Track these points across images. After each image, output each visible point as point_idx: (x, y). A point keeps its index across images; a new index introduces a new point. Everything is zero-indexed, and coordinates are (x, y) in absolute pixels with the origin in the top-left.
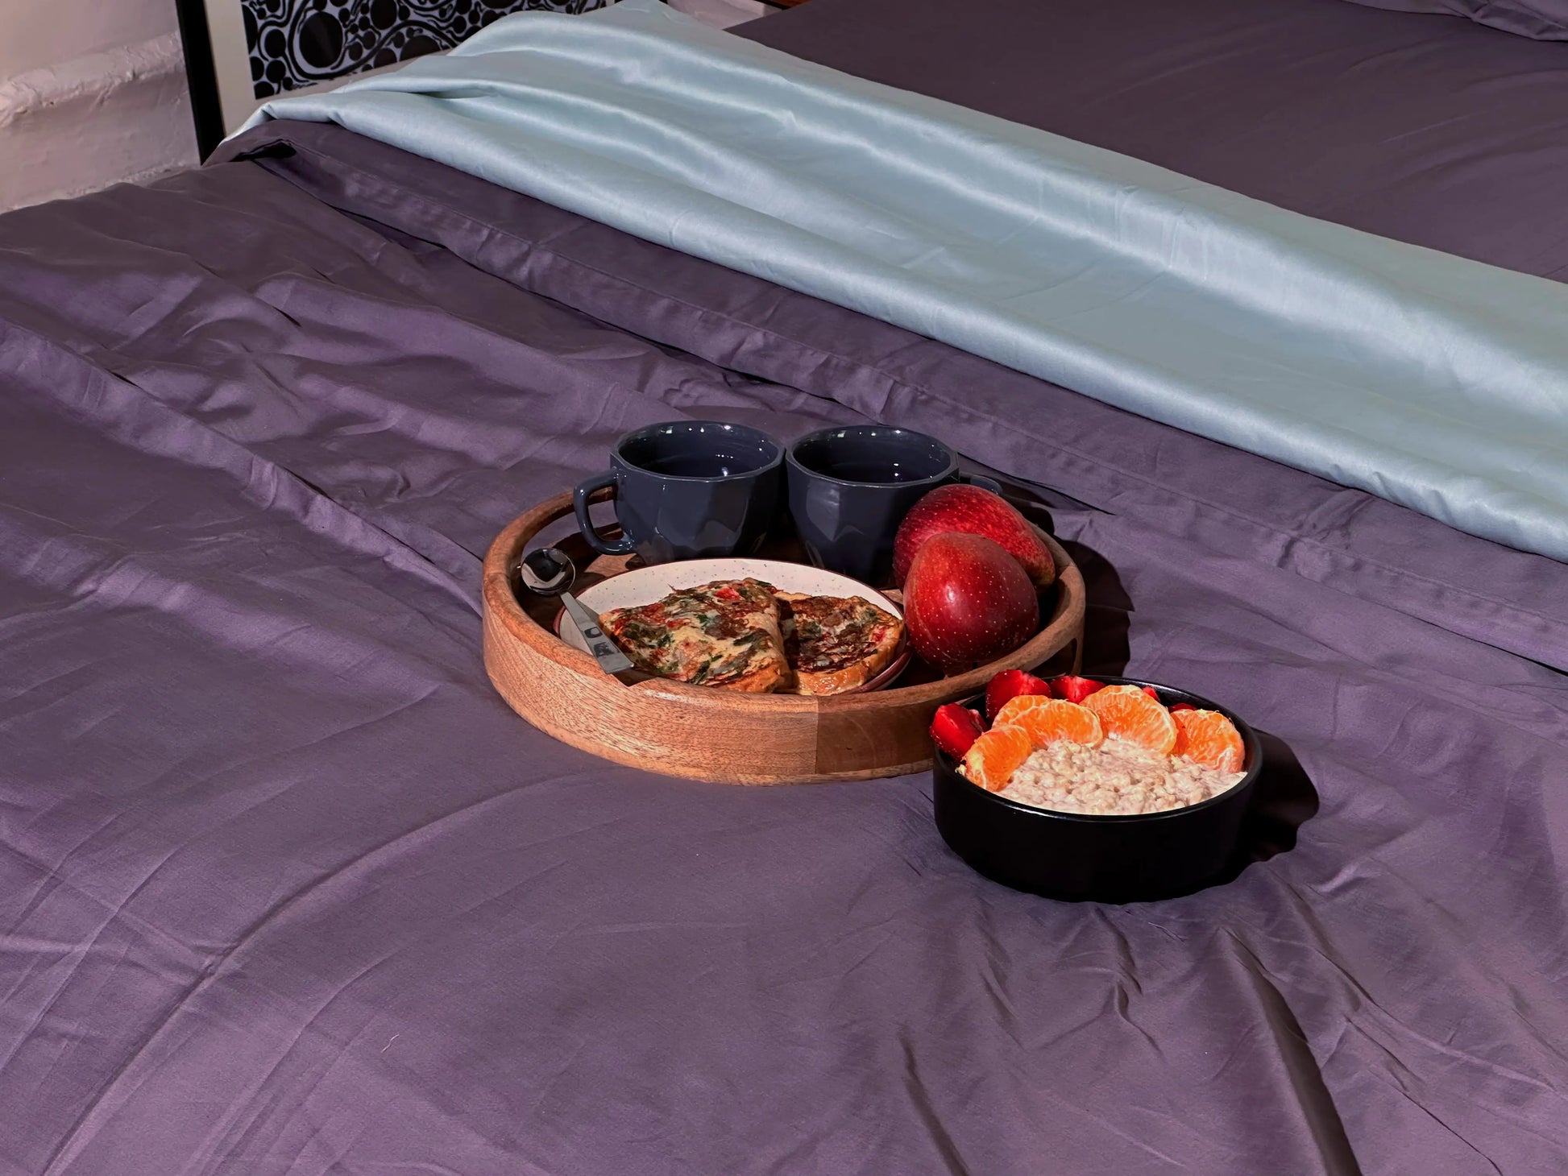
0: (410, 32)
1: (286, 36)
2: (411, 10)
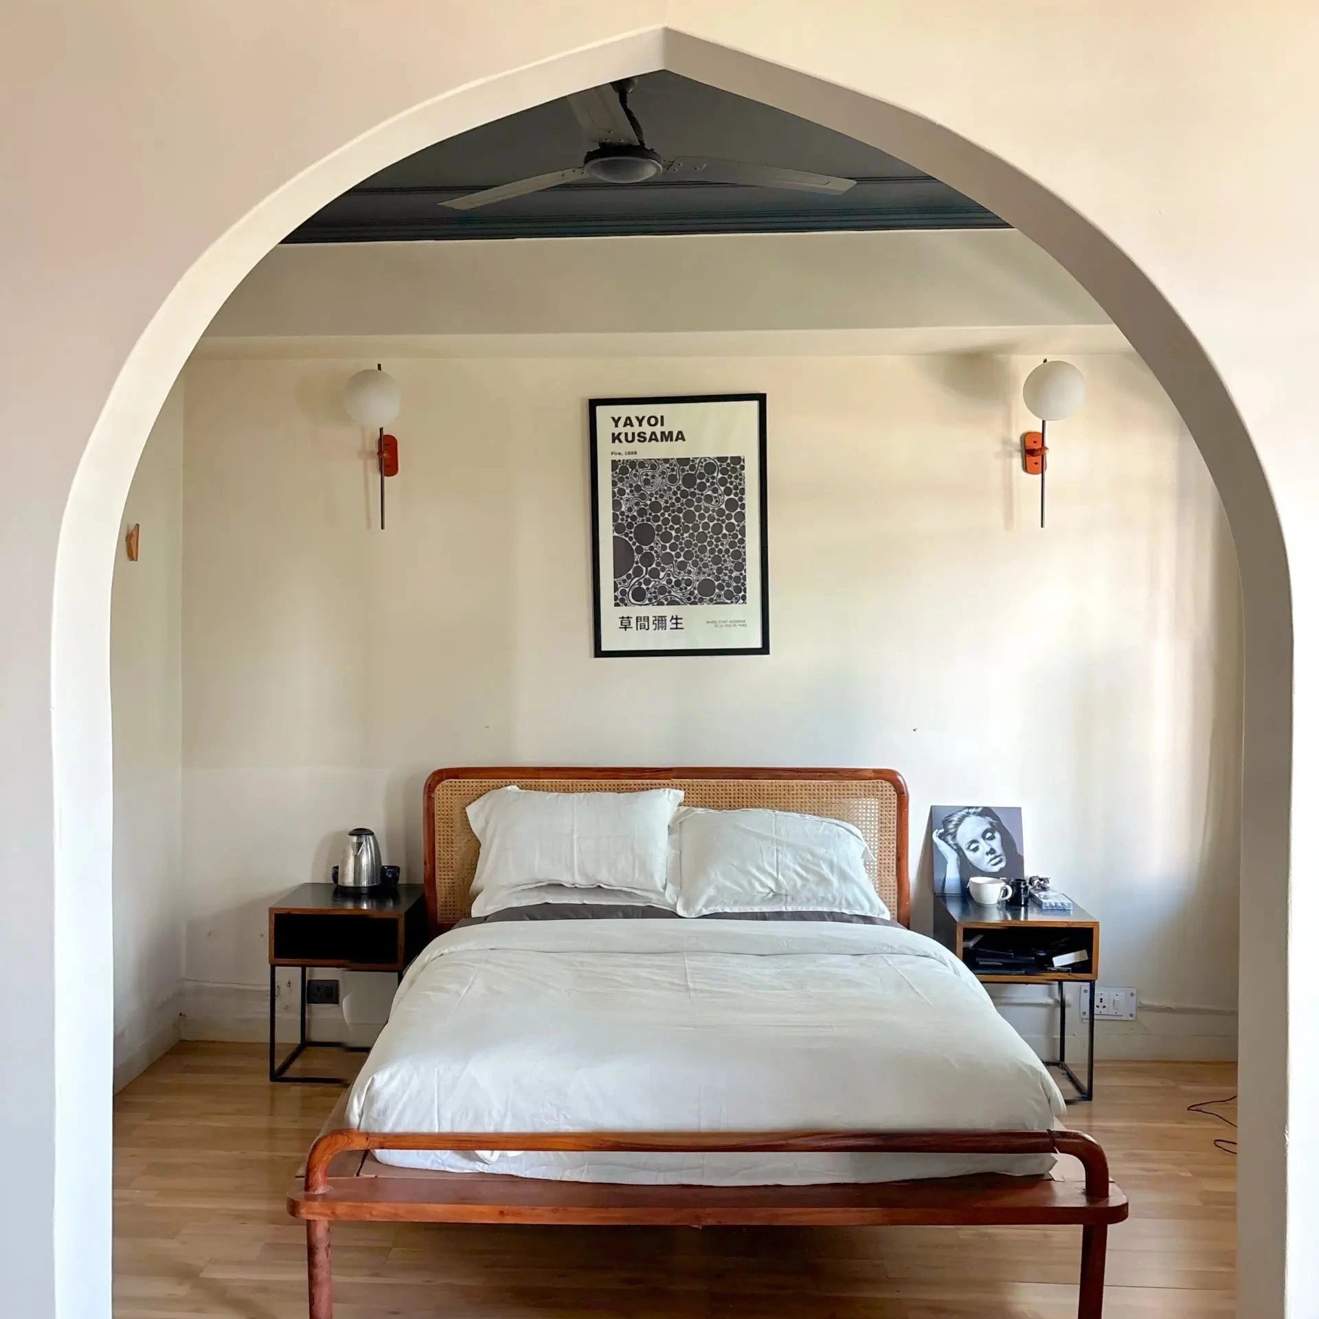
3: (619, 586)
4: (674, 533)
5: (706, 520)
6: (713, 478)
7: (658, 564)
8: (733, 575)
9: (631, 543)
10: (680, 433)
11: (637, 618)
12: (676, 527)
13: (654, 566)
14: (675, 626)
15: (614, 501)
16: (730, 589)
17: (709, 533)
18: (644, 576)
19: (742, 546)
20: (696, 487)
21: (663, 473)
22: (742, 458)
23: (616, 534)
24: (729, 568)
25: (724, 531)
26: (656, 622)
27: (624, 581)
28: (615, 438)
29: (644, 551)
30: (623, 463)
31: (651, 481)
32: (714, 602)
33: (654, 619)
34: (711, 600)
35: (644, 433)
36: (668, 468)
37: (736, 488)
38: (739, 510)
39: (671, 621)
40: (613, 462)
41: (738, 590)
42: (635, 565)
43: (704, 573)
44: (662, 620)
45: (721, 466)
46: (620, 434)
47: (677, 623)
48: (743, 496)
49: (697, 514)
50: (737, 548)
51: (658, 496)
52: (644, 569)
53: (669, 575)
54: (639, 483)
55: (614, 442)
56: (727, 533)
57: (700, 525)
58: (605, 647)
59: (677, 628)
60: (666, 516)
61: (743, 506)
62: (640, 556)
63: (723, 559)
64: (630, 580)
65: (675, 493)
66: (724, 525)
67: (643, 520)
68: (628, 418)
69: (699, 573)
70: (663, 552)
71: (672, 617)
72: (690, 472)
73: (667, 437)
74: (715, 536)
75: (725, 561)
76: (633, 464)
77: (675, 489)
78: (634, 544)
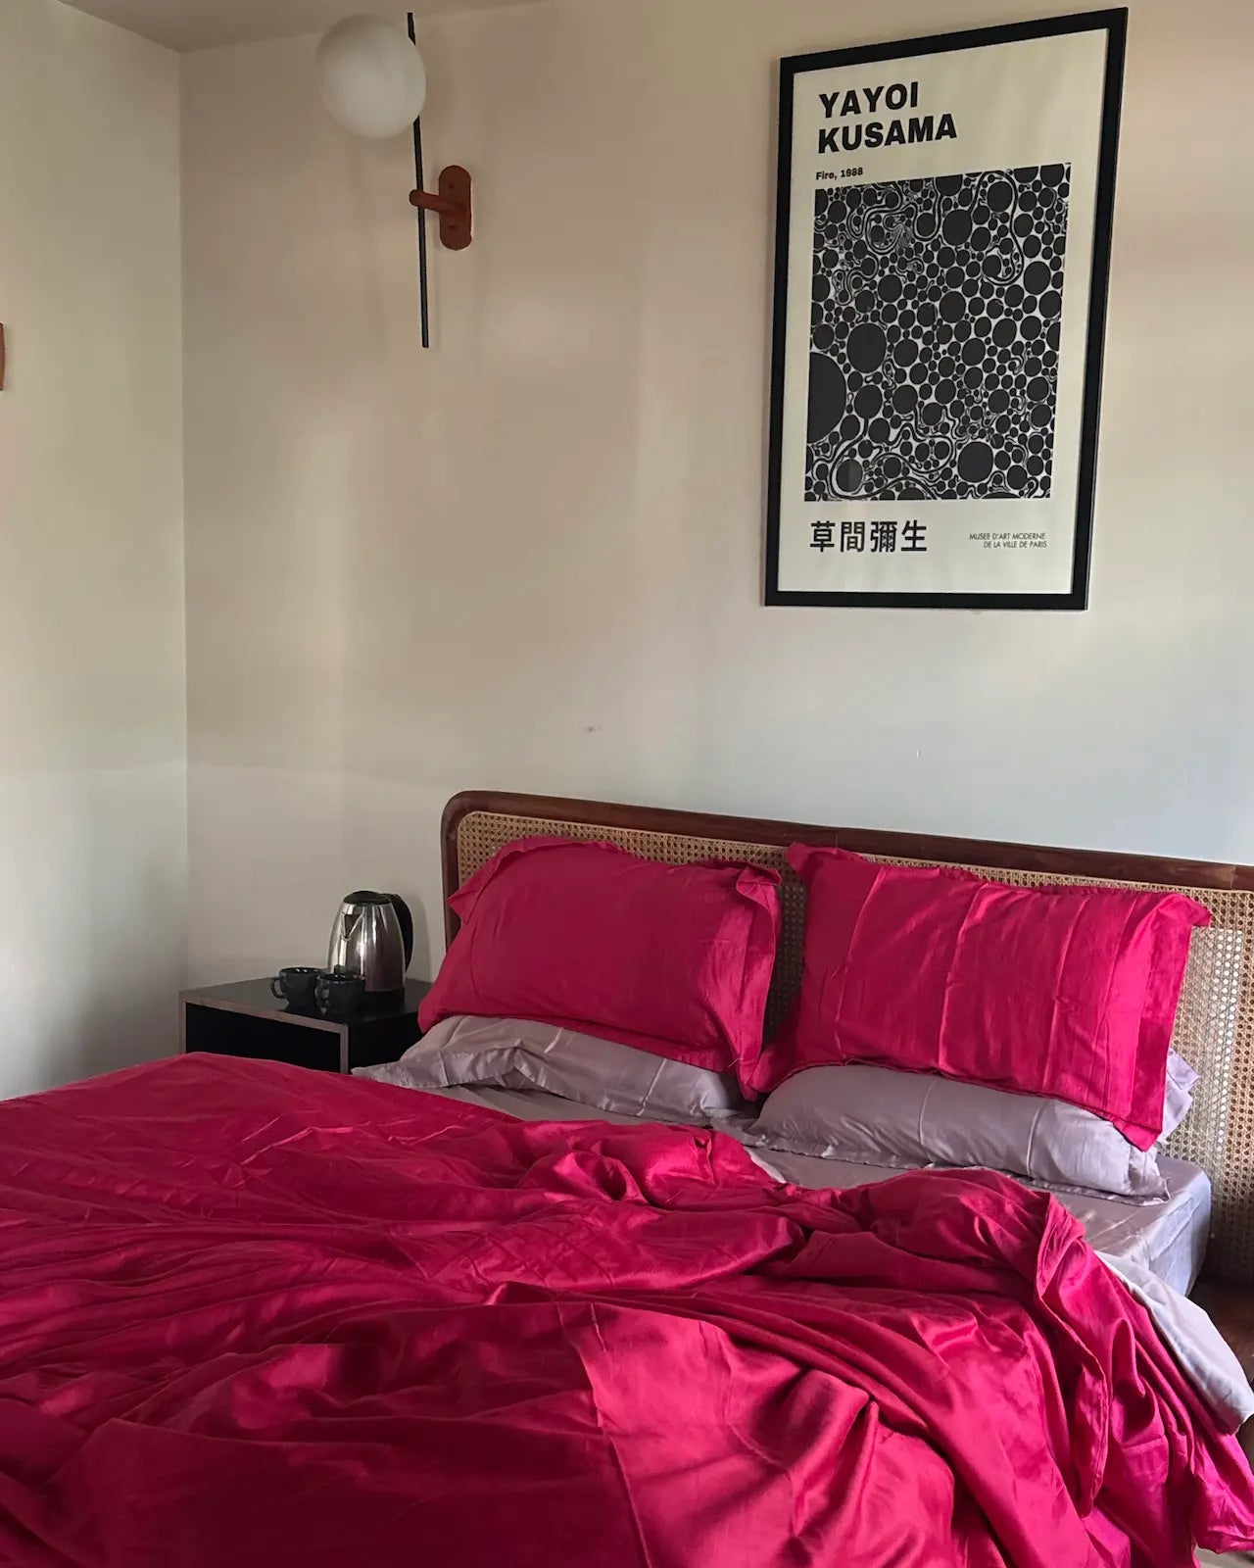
0: (907, 484)
1: (830, 469)
2: (911, 471)
3: (815, 458)
4: (920, 343)
5: (984, 314)
6: (1005, 218)
7: (888, 412)
8: (1028, 434)
9: (841, 367)
10: (947, 119)
11: (843, 524)
12: (925, 330)
13: (880, 415)
14: (910, 544)
15: (814, 279)
16: (1021, 464)
17: (988, 341)
18: (861, 437)
19: (1050, 369)
20: (969, 240)
21: (909, 212)
22: (1066, 167)
23: (815, 349)
24: (1022, 418)
25: (1019, 337)
26: (878, 535)
27: (825, 448)
28: (826, 141)
29: (864, 384)
30: (837, 195)
31: (886, 231)
32: (988, 492)
33: (874, 527)
34: (982, 489)
35: (880, 126)
36: (919, 200)
37: (1047, 238)
38: (1050, 288)
39: (904, 533)
40: (820, 194)
41: (1036, 466)
42: (846, 414)
43: (973, 430)
44: (888, 531)
45: (1021, 188)
46: (834, 131)
47: (914, 538)
48: (1061, 257)
49: (968, 300)
50: (1040, 375)
51: (896, 265)
52: (862, 421)
53: (906, 435)
54: (864, 238)
55: (822, 150)
56: (1024, 341)
57: (973, 325)
58: (785, 585)
59: (914, 548)
60: (909, 307)
61: (1059, 281)
62: (855, 394)
63: (1011, 398)
64: (834, 447)
65: (928, 257)
66: (1019, 324)
67: (866, 318)
68: (851, 95)
69: (962, 431)
70: (899, 385)
71: (908, 523)
72: (960, 207)
73: (921, 130)
74: (999, 349)
75: (1015, 403)
76: (853, 195)
77: (929, 248)
78: (847, 369)
